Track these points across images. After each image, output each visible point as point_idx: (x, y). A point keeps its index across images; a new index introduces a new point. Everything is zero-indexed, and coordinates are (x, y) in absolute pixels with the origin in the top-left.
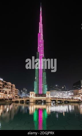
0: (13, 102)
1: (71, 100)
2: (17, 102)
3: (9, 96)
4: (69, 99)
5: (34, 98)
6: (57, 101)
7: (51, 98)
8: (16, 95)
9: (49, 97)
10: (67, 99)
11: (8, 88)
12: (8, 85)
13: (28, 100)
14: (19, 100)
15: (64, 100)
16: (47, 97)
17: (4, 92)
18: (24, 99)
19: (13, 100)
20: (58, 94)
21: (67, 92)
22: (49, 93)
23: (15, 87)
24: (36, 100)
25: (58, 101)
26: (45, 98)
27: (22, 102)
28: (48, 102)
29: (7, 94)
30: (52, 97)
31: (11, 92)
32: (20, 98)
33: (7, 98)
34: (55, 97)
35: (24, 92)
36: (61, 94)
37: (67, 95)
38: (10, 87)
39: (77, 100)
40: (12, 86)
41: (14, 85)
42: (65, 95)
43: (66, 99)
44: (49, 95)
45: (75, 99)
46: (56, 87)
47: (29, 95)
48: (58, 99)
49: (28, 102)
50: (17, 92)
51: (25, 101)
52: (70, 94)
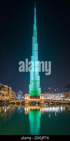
0: (10, 103)
1: (63, 102)
2: (13, 103)
3: (6, 98)
4: (61, 101)
5: (29, 100)
6: (49, 103)
7: (45, 100)
8: (13, 97)
9: (43, 99)
10: (59, 101)
11: (5, 90)
12: (5, 88)
13: (24, 102)
14: (16, 102)
15: (57, 102)
16: (41, 99)
17: (2, 94)
18: (20, 101)
19: (10, 102)
20: (50, 96)
21: (59, 94)
22: (42, 95)
23: (11, 89)
24: (31, 102)
25: (51, 102)
26: (39, 100)
27: (18, 103)
28: (41, 104)
29: (4, 96)
30: (45, 98)
31: (8, 95)
32: (16, 99)
33: (5, 100)
34: (48, 98)
35: (20, 94)
36: (54, 96)
37: (59, 97)
38: (7, 89)
39: (68, 102)
40: (8, 89)
41: (10, 88)
42: (57, 97)
43: (57, 100)
44: (43, 97)
45: (66, 101)
46: (49, 90)
47: (25, 97)
48: (50, 101)
49: (23, 103)
50: (14, 94)
51: (21, 103)
52: (61, 96)
